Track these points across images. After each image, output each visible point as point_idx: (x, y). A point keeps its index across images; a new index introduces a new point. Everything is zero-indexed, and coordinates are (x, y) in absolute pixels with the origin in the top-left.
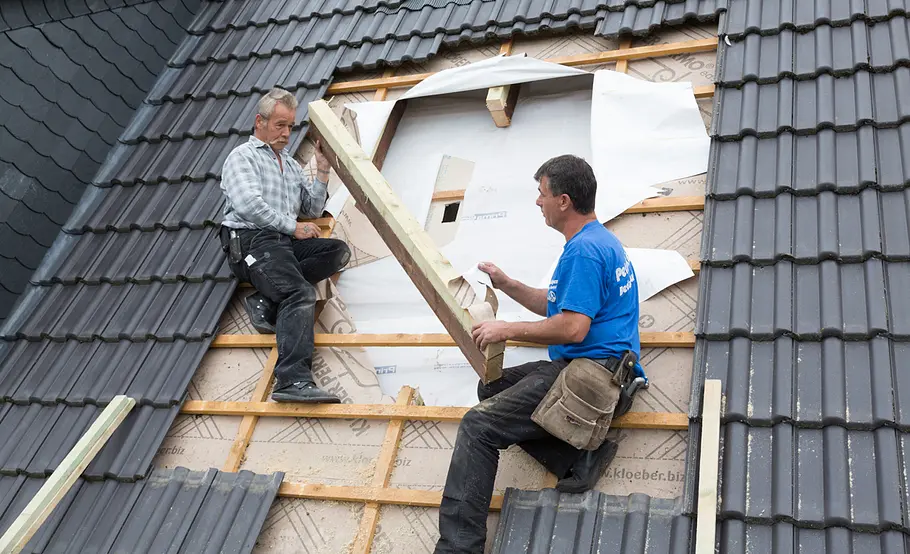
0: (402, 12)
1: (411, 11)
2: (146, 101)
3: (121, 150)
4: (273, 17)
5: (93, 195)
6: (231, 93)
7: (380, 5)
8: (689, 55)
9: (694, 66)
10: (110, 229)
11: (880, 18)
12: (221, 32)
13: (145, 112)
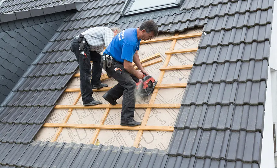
0: (116, 24)
1: (118, 24)
2: (42, 52)
3: (32, 67)
4: (80, 27)
5: (22, 80)
6: (64, 50)
7: (110, 22)
8: (195, 38)
9: (195, 41)
10: (24, 90)
11: (252, 26)
12: (66, 31)
13: (41, 55)
